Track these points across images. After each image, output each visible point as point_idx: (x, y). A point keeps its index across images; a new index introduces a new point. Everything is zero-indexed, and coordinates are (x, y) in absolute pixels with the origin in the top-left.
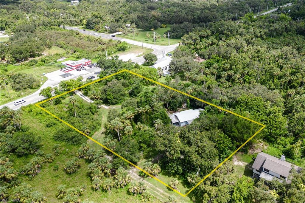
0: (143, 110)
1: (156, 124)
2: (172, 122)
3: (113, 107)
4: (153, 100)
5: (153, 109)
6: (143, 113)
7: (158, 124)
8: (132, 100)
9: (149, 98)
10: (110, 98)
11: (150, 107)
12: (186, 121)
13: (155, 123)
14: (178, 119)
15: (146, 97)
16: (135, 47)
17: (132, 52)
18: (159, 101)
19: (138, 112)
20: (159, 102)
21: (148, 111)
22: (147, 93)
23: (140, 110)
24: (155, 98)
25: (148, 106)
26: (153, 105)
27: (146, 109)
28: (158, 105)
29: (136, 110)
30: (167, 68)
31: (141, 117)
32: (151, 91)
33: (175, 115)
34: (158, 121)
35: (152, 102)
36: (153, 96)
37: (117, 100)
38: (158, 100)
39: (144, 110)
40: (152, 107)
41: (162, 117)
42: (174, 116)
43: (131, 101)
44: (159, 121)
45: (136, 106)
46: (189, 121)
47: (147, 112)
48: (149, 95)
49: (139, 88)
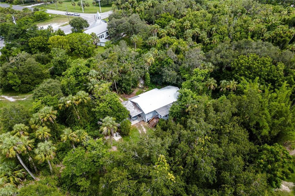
0: (74, 101)
1: (104, 126)
2: (131, 115)
3: (24, 97)
4: (91, 80)
5: (94, 97)
6: (75, 105)
7: (108, 127)
8: (52, 83)
9: (83, 78)
10: (15, 84)
11: (87, 94)
12: (155, 111)
13: (101, 125)
14: (139, 109)
15: (78, 76)
16: (59, 16)
17: (56, 22)
18: (102, 80)
19: (65, 104)
20: (102, 82)
21: (84, 101)
22: (78, 69)
23: (68, 102)
24: (94, 76)
25: (83, 92)
26: (93, 89)
27: (79, 99)
28: (101, 89)
29: (60, 101)
30: (103, 35)
31: (72, 113)
32: (86, 65)
33: (132, 102)
34: (107, 120)
35: (89, 84)
36: (90, 73)
37: (29, 85)
38: (100, 80)
39: (76, 101)
40: (91, 93)
41: (114, 110)
42: (132, 104)
43: (49, 85)
44: (109, 120)
45: (62, 94)
46: (159, 109)
47: (82, 104)
48: (82, 72)
49: (65, 63)
